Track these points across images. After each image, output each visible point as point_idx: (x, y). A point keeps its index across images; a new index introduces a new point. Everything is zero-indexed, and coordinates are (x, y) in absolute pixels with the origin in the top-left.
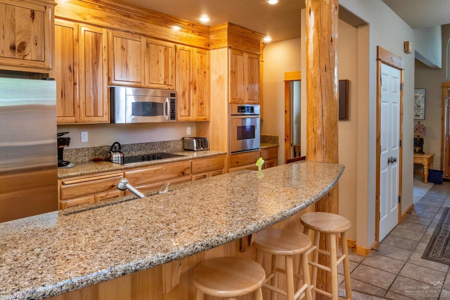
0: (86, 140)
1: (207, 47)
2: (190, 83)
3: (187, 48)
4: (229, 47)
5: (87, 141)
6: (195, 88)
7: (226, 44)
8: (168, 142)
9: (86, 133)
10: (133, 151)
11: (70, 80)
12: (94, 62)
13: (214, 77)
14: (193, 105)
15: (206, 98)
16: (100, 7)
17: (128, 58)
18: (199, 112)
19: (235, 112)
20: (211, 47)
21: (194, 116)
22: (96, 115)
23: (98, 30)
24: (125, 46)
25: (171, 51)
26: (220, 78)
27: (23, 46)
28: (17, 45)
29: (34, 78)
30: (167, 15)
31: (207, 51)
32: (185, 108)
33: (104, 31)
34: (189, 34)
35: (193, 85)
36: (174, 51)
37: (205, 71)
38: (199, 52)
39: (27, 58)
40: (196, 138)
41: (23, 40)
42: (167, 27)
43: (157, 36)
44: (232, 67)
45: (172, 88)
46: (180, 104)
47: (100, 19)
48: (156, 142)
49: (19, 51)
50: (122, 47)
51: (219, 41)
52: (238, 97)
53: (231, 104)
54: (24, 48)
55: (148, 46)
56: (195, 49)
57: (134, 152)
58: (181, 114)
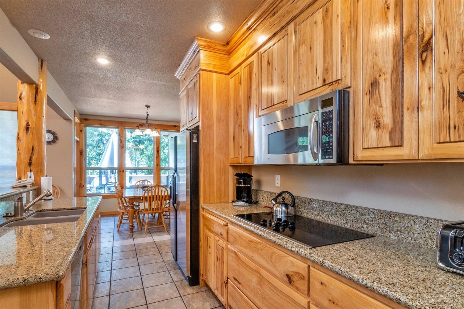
5: (279, 186)
10: (325, 213)
11: (237, 123)
12: (249, 96)
17: (274, 72)
22: (249, 155)
23: (251, 59)
33: (256, 55)
48: (369, 209)
50: (268, 62)
57: (326, 215)
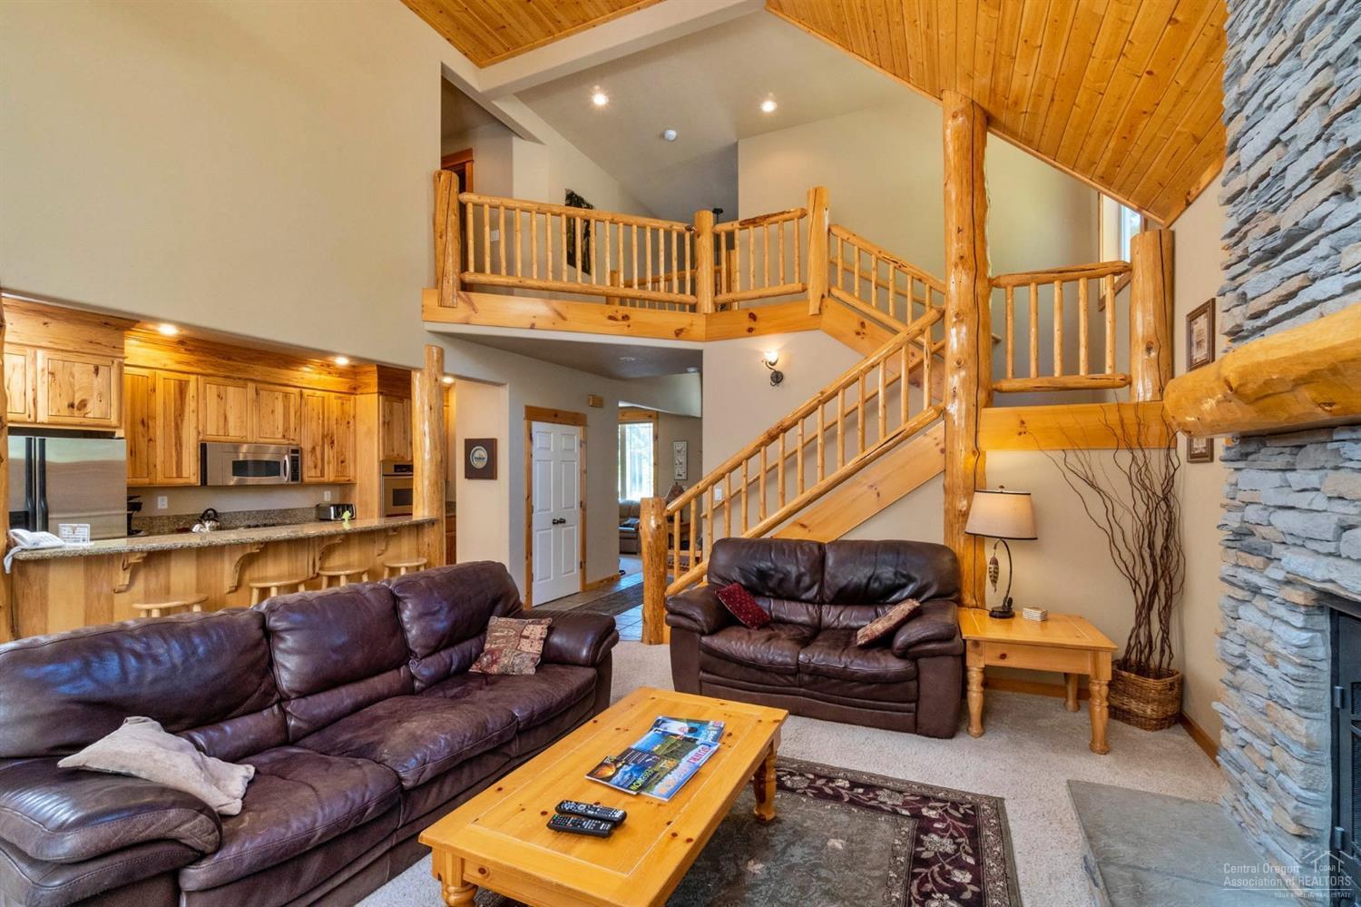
0: (166, 507)
1: (353, 390)
2: (324, 437)
3: (319, 393)
4: (380, 393)
6: (332, 442)
7: (376, 390)
8: (292, 510)
9: (166, 498)
11: (143, 436)
12: (178, 413)
13: (362, 429)
14: (329, 463)
15: (349, 456)
16: (186, 350)
17: (228, 407)
18: (337, 471)
19: (392, 471)
20: (359, 391)
21: (330, 476)
22: (179, 475)
23: (183, 377)
24: (223, 394)
25: (294, 400)
26: (369, 431)
27: (83, 404)
28: (76, 403)
29: (91, 437)
30: (288, 356)
31: (352, 397)
32: (315, 467)
33: (193, 378)
34: (323, 377)
35: (329, 439)
36: (298, 398)
37: (348, 421)
38: (340, 398)
39: (89, 415)
40: (334, 505)
41: (84, 397)
42: (287, 368)
43: (273, 381)
44: (384, 416)
45: (294, 443)
46: (308, 461)
47: (188, 364)
49: (79, 409)
50: (219, 396)
51: (367, 385)
52: (396, 453)
53: (384, 463)
54: (85, 406)
55: (257, 394)
56: (333, 394)
58: (309, 474)
